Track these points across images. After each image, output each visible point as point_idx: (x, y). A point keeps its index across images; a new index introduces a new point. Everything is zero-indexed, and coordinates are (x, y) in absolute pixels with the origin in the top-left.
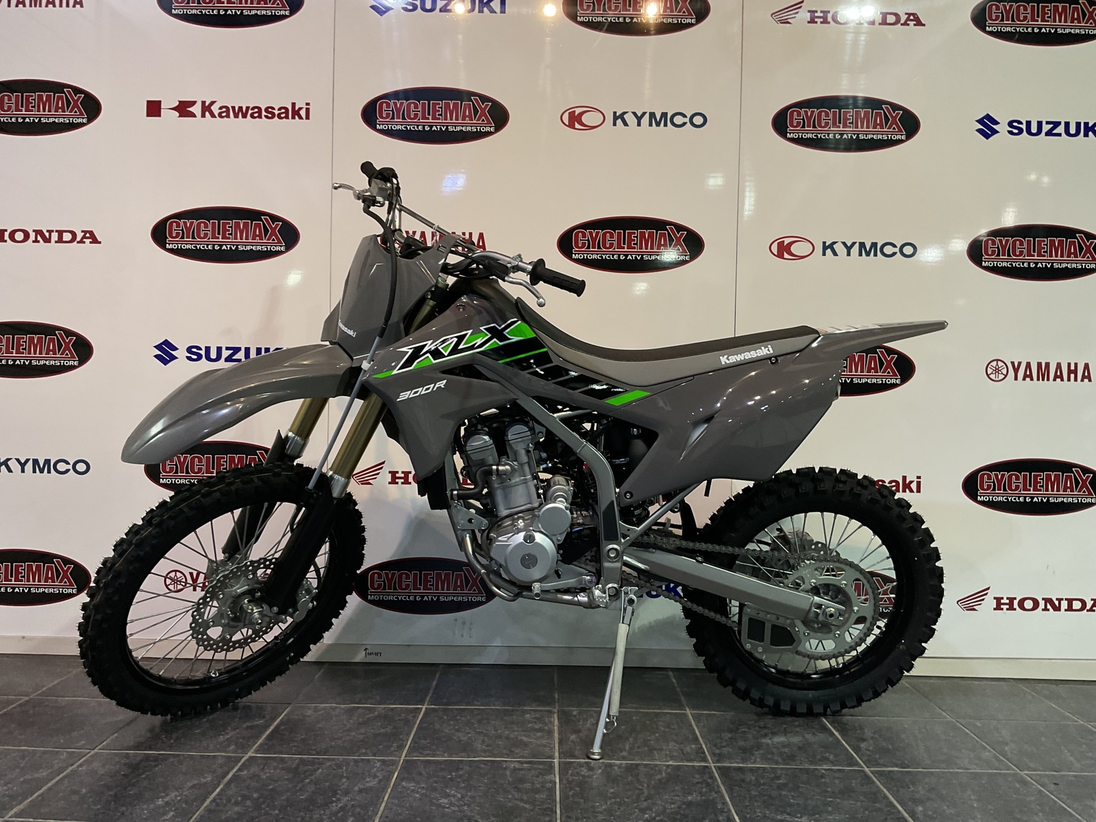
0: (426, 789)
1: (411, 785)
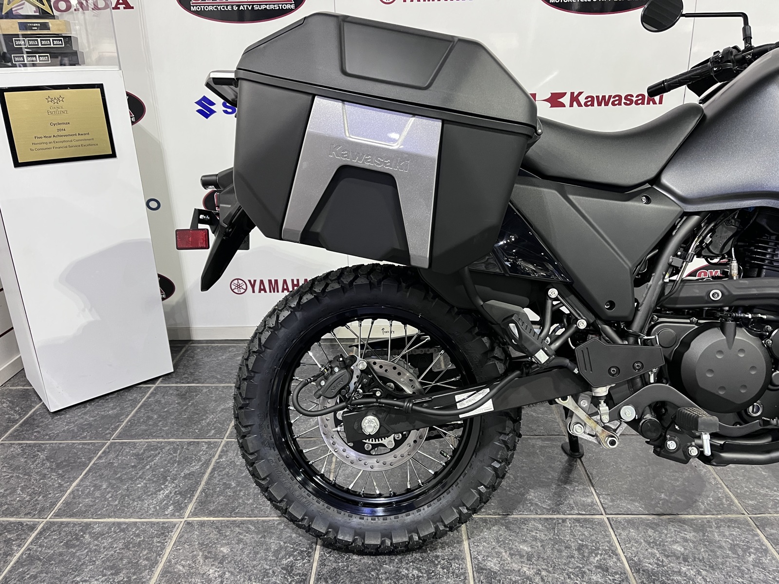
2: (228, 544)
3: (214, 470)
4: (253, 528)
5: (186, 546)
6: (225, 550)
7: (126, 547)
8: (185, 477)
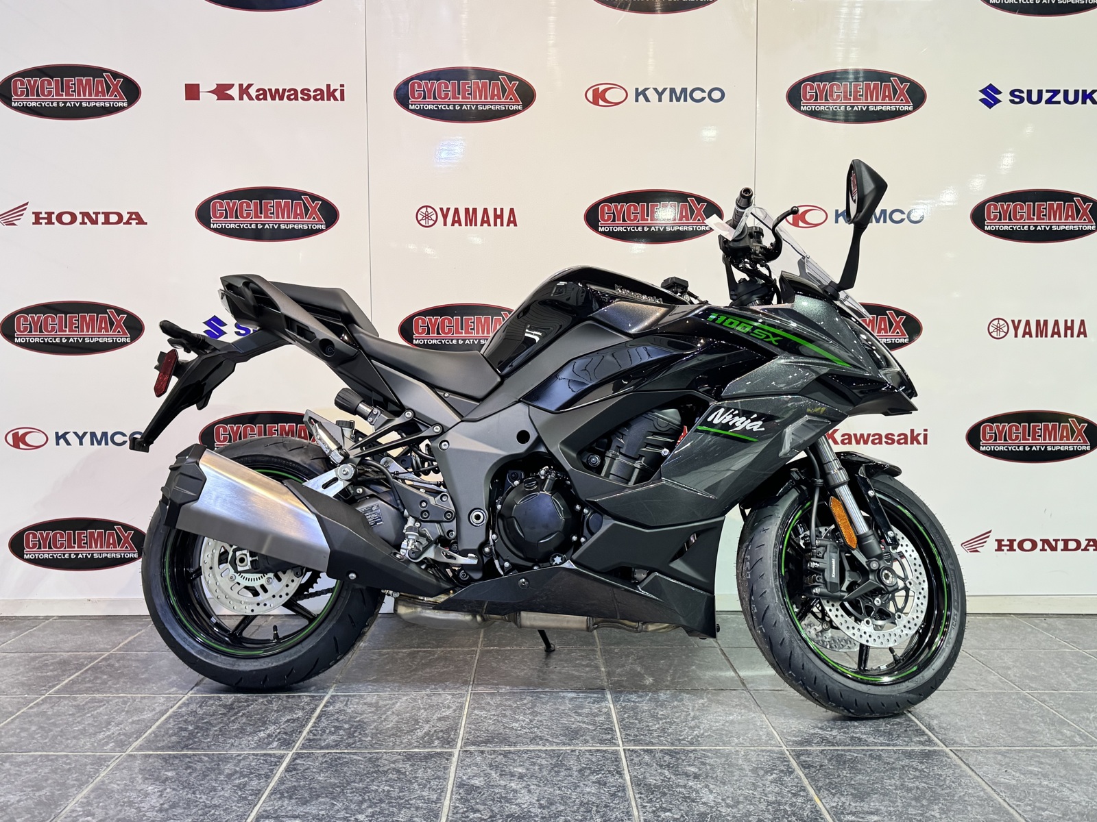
0: (498, 715)
1: (482, 713)
2: (174, 769)
3: (170, 717)
4: (206, 759)
5: (124, 771)
6: (170, 774)
7: (54, 771)
8: (133, 722)
